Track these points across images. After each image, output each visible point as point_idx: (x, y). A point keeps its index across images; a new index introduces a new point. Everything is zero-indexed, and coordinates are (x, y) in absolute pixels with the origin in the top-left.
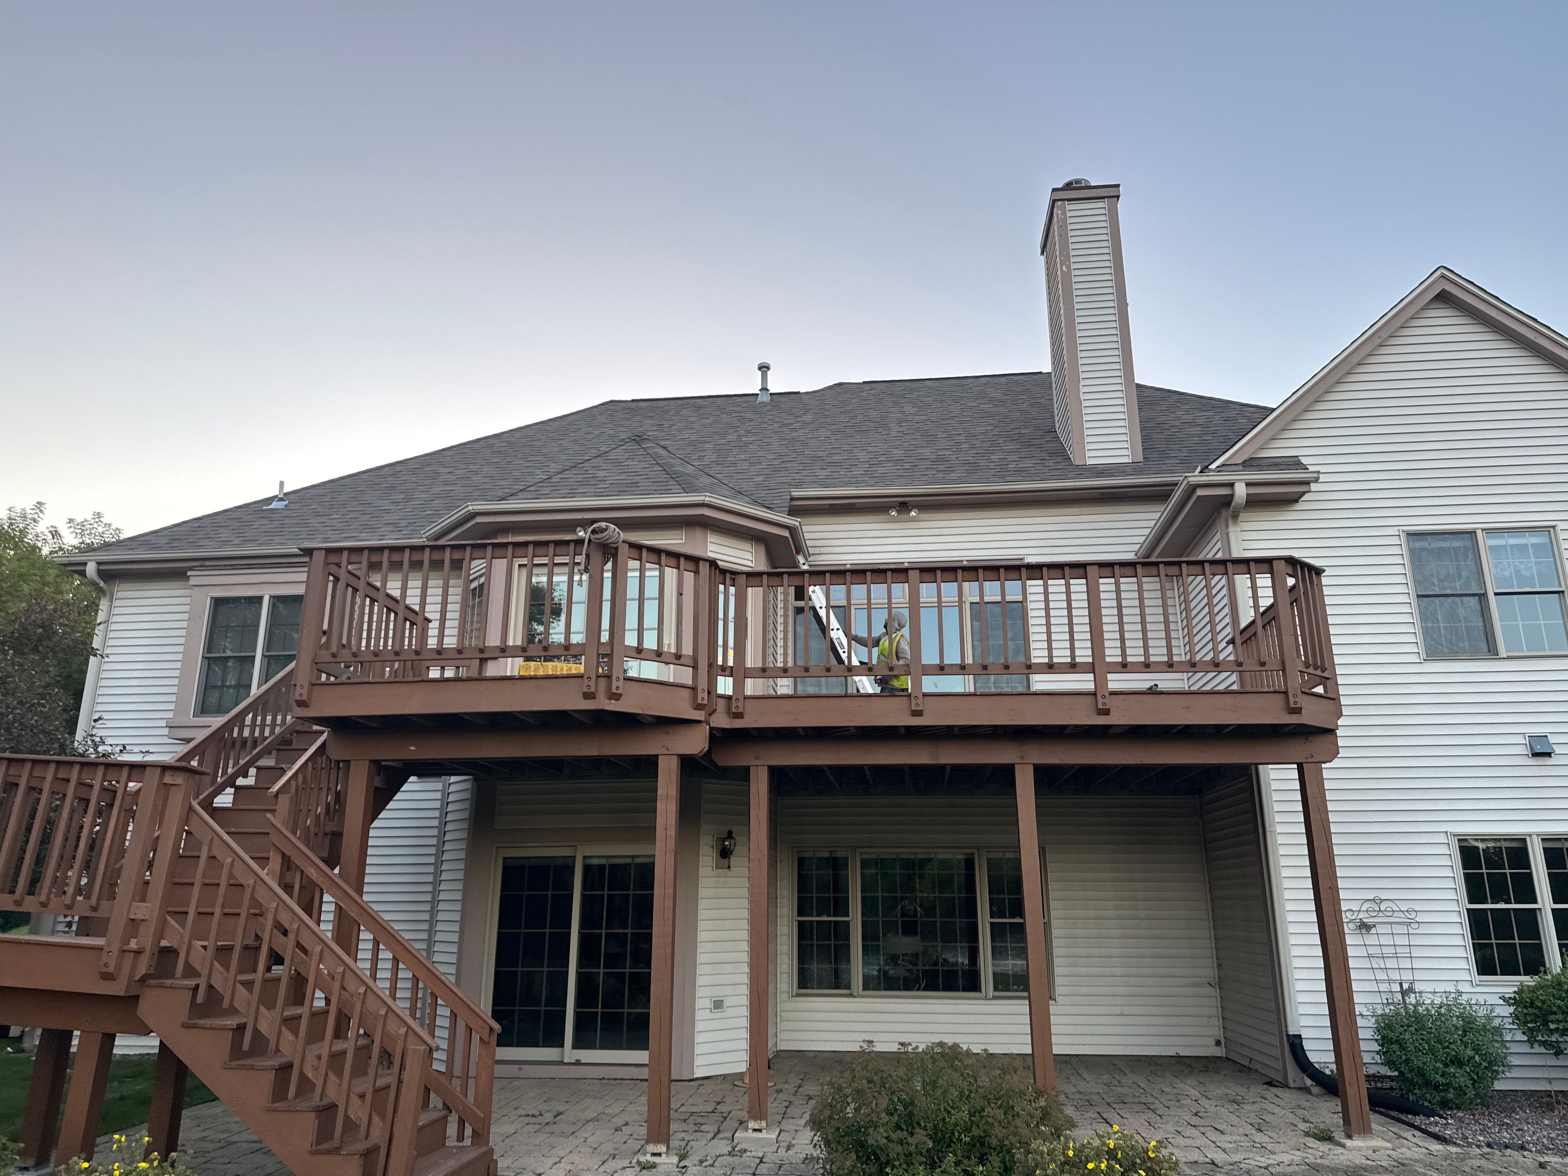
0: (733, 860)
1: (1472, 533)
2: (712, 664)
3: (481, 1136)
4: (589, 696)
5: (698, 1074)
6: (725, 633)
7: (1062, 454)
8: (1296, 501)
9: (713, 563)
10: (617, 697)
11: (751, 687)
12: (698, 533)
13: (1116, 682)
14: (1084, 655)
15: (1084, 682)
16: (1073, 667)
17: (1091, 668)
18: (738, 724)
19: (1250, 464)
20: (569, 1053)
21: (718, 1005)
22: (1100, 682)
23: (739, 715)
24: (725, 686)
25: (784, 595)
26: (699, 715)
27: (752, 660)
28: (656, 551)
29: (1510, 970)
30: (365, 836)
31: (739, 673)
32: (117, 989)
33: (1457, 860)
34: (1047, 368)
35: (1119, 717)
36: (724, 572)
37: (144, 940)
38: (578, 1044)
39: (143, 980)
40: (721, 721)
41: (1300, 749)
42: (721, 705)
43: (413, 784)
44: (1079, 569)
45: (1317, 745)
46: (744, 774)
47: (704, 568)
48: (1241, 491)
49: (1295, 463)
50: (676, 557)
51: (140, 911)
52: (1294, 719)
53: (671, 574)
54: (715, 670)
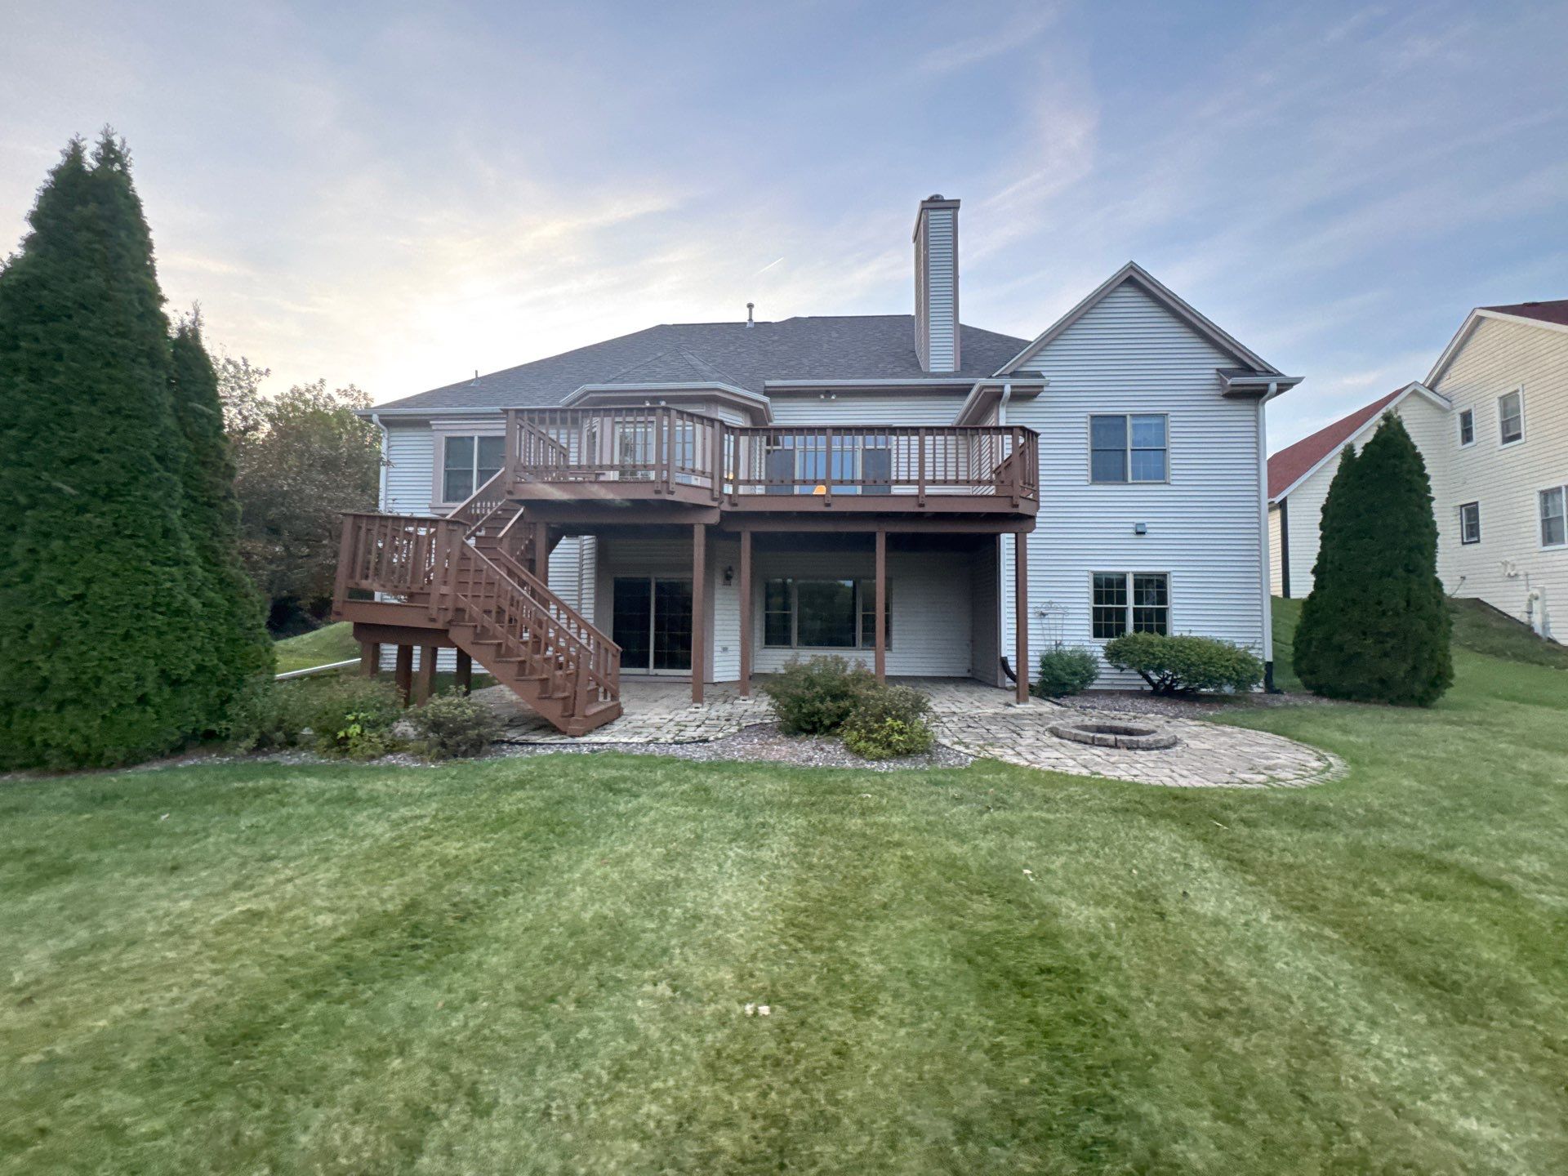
0: (733, 581)
1: (1124, 417)
2: (721, 477)
3: (614, 697)
4: (657, 492)
5: (716, 680)
6: (729, 461)
7: (917, 365)
8: (1035, 395)
9: (721, 422)
10: (672, 493)
11: (742, 490)
12: (713, 407)
13: (930, 490)
14: (915, 477)
15: (913, 490)
16: (909, 482)
17: (916, 482)
18: (735, 509)
19: (1014, 375)
20: (652, 670)
21: (725, 649)
22: (921, 490)
23: (735, 505)
24: (728, 489)
25: (760, 442)
26: (715, 504)
27: (742, 476)
28: (692, 416)
29: (1109, 635)
30: (547, 562)
31: (736, 482)
32: (439, 626)
33: (1091, 584)
34: (913, 313)
35: (931, 508)
36: (728, 428)
37: (449, 604)
38: (657, 666)
39: (450, 622)
40: (726, 507)
41: (1017, 526)
42: (726, 499)
43: (564, 540)
44: (915, 430)
45: (1025, 525)
46: (737, 537)
47: (717, 425)
48: (1008, 390)
49: (1038, 375)
50: (702, 419)
51: (444, 590)
52: (1014, 510)
53: (699, 427)
54: (723, 481)
